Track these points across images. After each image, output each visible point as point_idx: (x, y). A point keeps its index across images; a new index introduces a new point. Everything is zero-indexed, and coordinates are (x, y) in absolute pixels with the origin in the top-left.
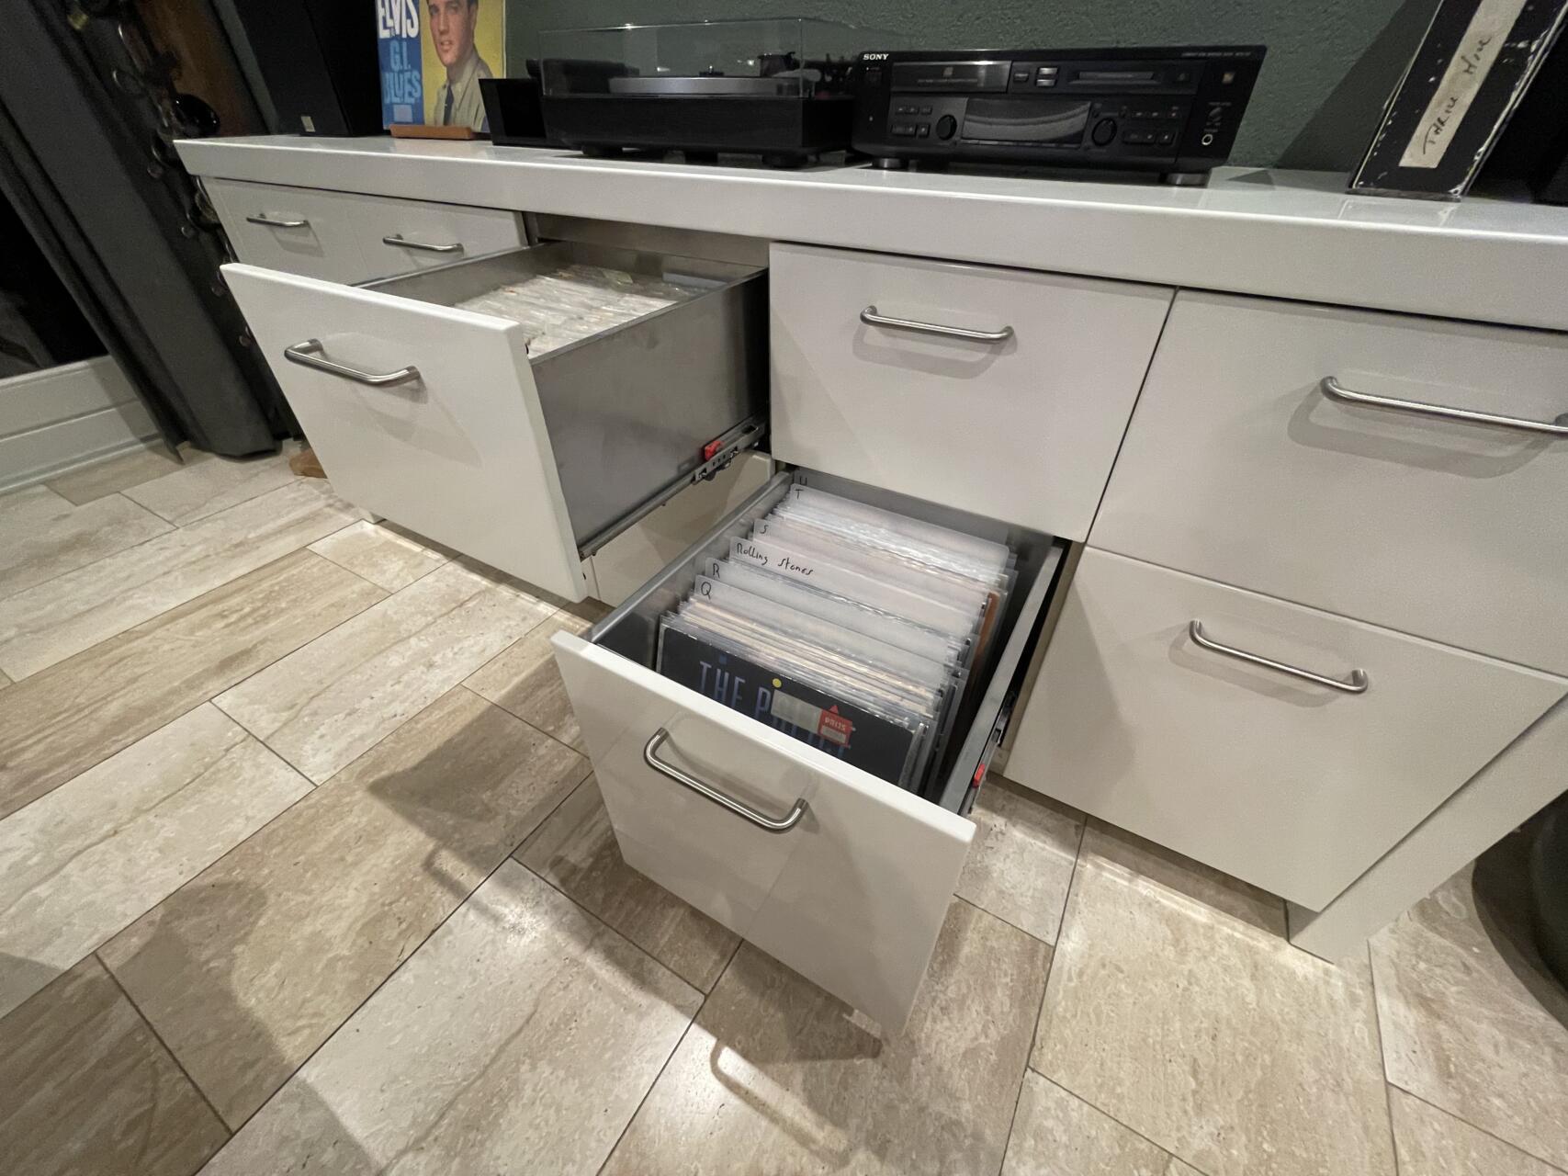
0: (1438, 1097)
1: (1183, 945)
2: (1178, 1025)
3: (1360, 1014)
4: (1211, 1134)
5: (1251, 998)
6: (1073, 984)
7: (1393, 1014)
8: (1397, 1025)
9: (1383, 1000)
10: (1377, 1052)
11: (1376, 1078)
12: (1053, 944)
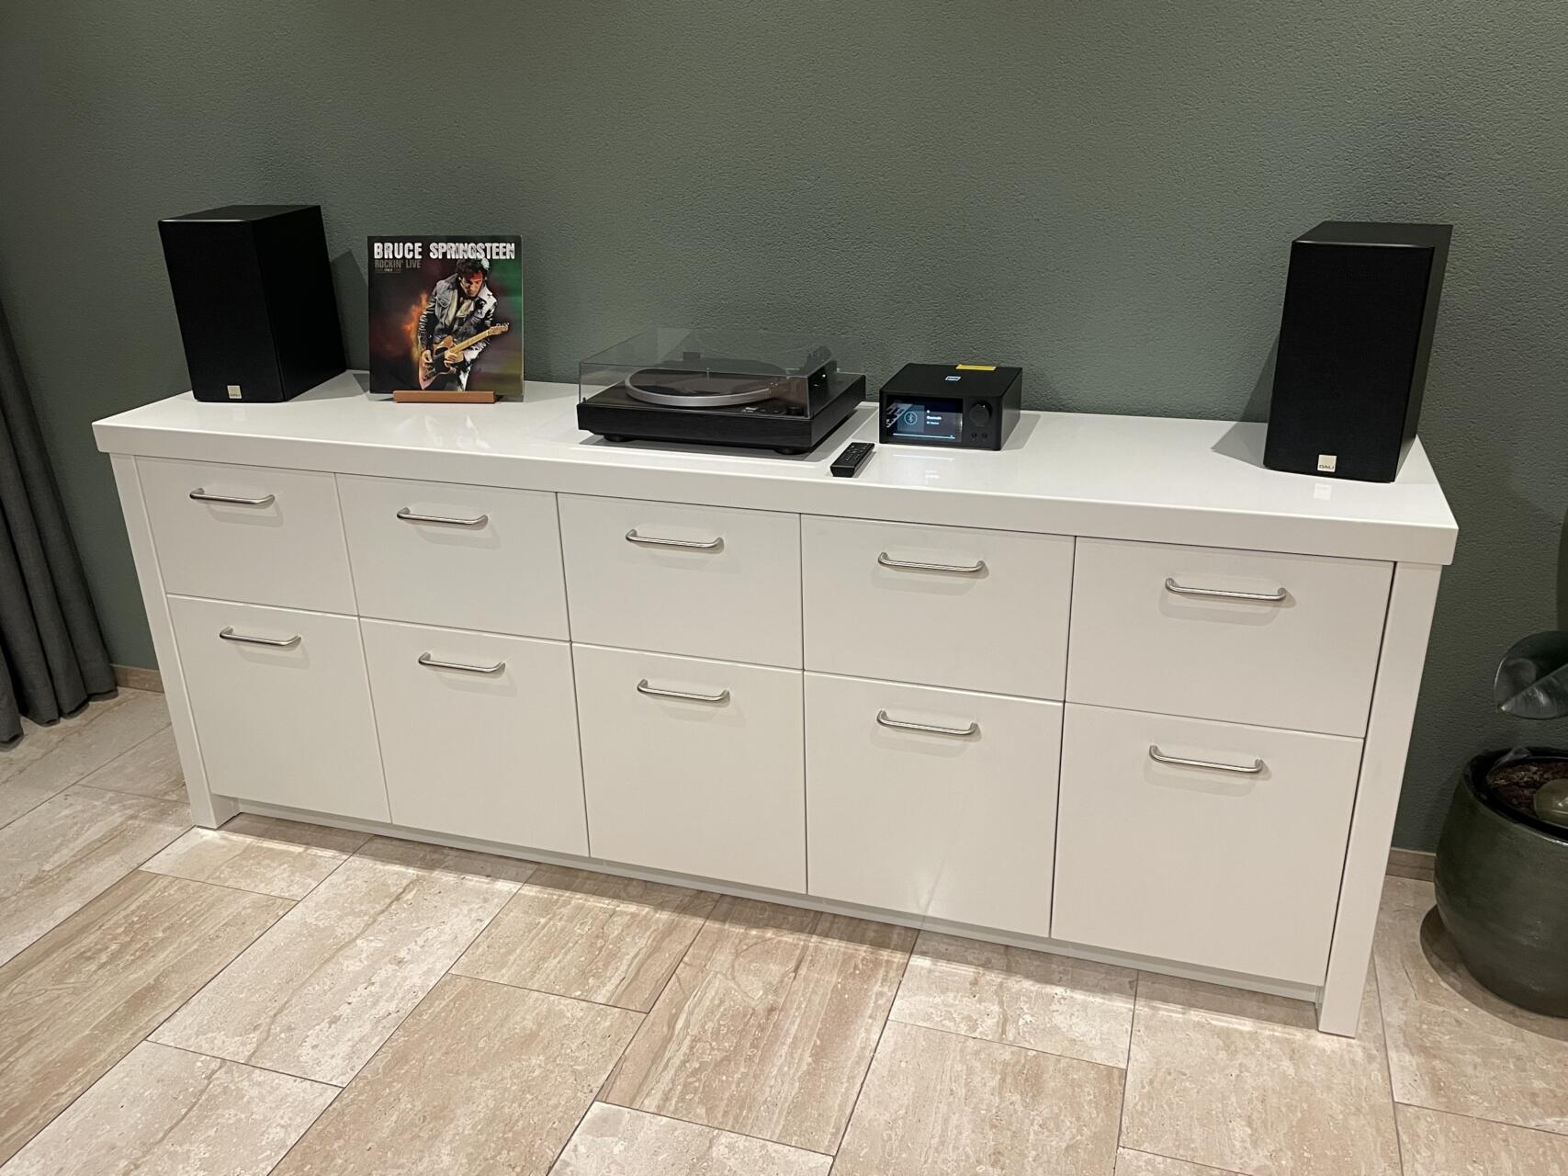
0: (1431, 1103)
1: (1233, 1048)
2: (1234, 1099)
3: (1375, 1066)
4: (1266, 1157)
5: (1291, 1071)
6: (1145, 1091)
7: (1401, 1061)
8: (1403, 1068)
9: (1392, 1054)
10: (1388, 1087)
11: (1386, 1101)
12: (1124, 1067)
